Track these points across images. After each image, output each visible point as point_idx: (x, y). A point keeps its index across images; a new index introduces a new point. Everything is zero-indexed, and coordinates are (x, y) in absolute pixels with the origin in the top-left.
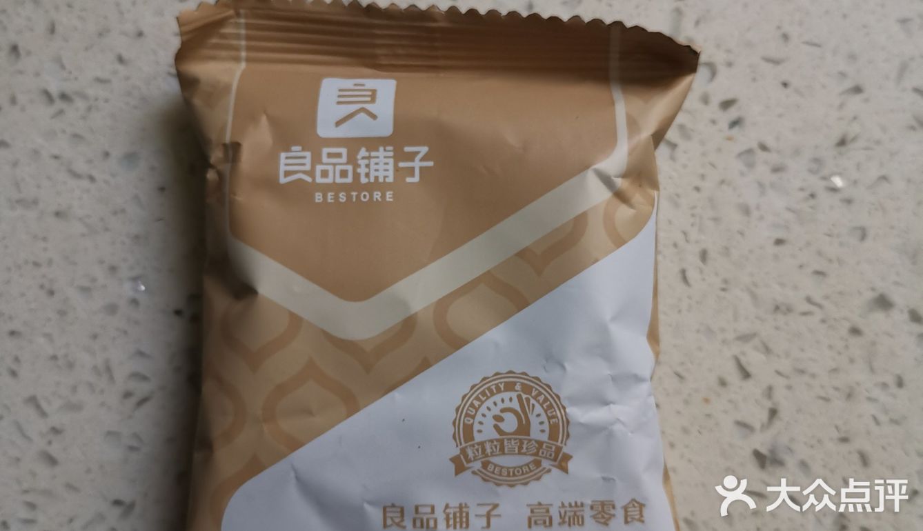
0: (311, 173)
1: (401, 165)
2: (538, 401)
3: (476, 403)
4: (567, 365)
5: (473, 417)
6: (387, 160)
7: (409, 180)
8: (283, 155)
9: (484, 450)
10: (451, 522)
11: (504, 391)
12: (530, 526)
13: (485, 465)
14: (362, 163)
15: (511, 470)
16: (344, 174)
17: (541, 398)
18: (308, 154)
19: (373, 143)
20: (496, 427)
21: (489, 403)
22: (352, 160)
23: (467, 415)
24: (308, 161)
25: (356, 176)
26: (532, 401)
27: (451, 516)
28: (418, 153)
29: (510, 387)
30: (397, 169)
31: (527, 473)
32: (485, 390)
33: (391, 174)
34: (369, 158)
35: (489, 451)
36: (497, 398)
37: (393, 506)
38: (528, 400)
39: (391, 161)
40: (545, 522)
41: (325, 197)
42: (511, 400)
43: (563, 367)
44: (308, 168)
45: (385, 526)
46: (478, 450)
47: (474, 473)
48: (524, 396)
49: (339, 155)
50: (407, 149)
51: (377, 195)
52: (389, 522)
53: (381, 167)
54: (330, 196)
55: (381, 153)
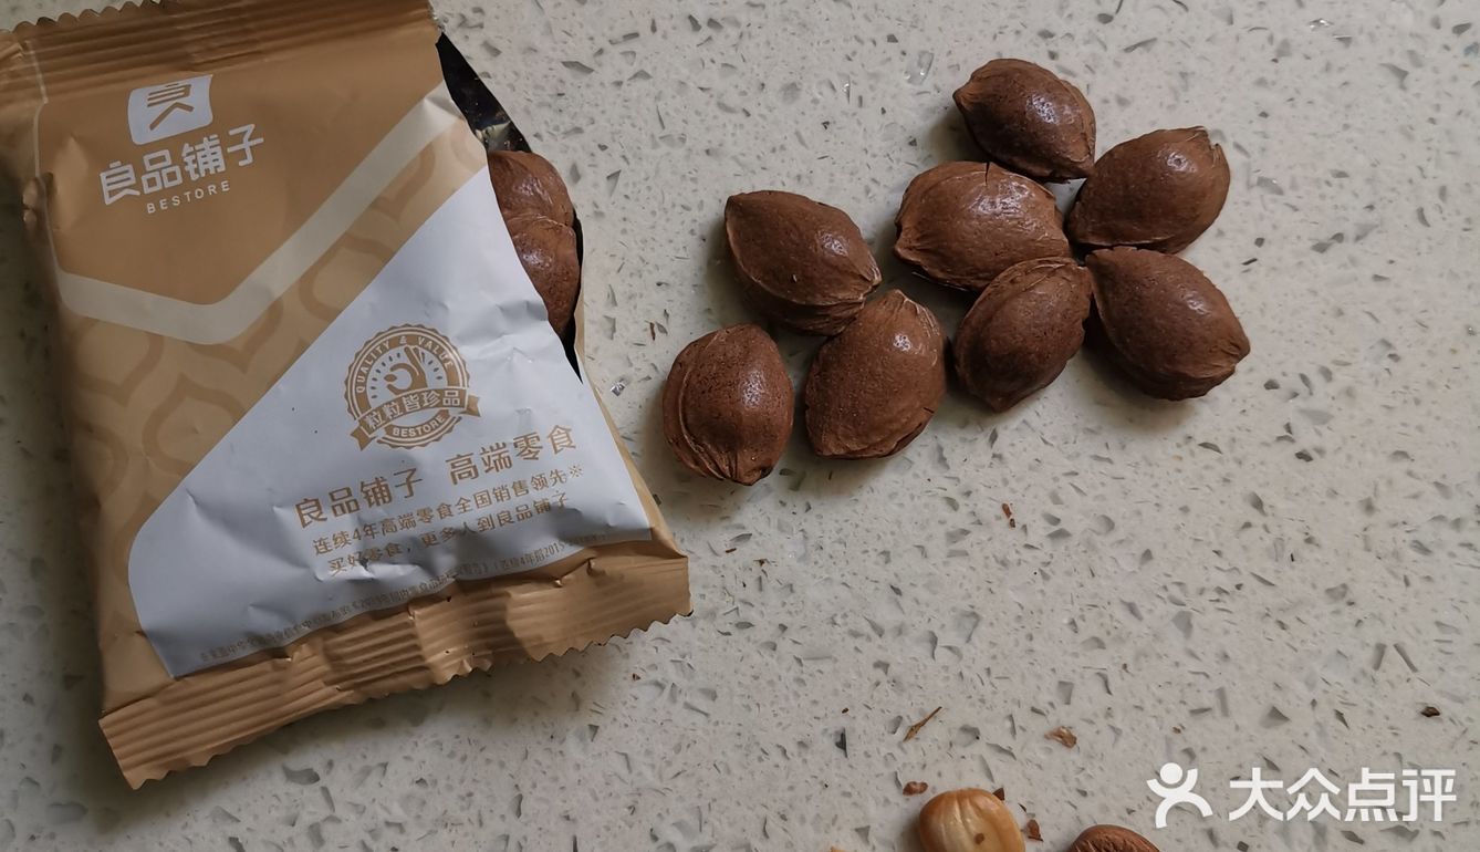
0: (138, 186)
1: (229, 150)
2: (427, 349)
3: (364, 370)
4: (449, 304)
5: (364, 384)
6: (213, 150)
7: (241, 163)
8: (103, 176)
9: (383, 415)
10: (373, 499)
11: (391, 348)
12: (456, 483)
13: (389, 430)
14: (188, 159)
15: (419, 429)
16: (172, 176)
17: (429, 344)
18: (129, 167)
19: (194, 137)
20: (390, 387)
21: (377, 365)
22: (178, 160)
23: (357, 384)
24: (131, 174)
25: (185, 175)
26: (421, 350)
27: (370, 493)
28: (245, 132)
29: (395, 343)
30: (226, 156)
31: (437, 427)
32: (369, 355)
33: (221, 162)
34: (195, 152)
35: (388, 414)
36: (385, 358)
37: (306, 501)
38: (415, 350)
39: (218, 149)
40: (470, 473)
41: (157, 206)
42: (398, 355)
43: (445, 307)
44: (133, 182)
45: (304, 525)
46: (377, 417)
48: (412, 348)
49: (162, 159)
50: (232, 132)
51: (212, 189)
52: (307, 519)
53: (210, 158)
54: (162, 203)
55: (206, 143)
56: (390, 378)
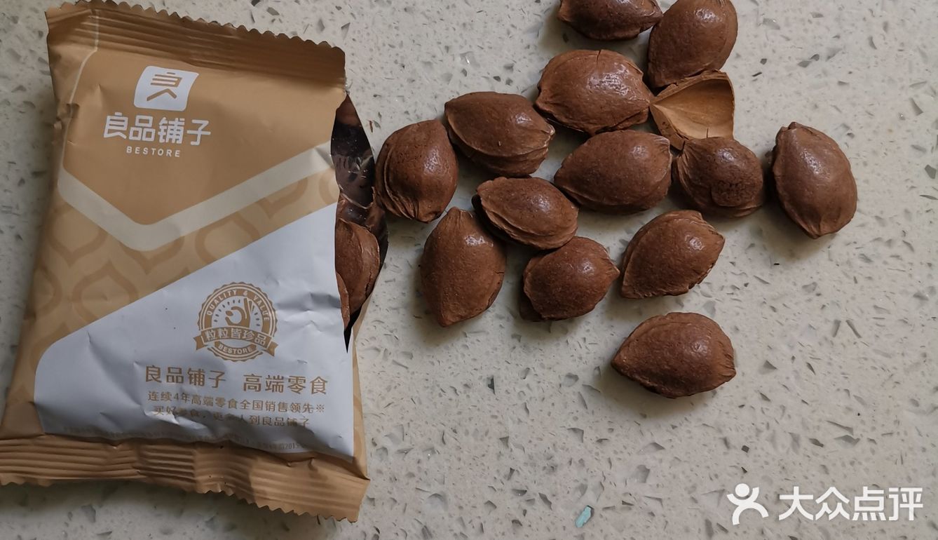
0: (127, 133)
1: (189, 132)
2: (257, 305)
3: (216, 302)
4: (280, 282)
5: (213, 311)
6: (179, 128)
7: (192, 143)
8: (109, 118)
9: (217, 334)
10: (193, 380)
11: (236, 295)
12: (245, 390)
13: (217, 344)
14: (162, 128)
15: (235, 350)
16: (149, 135)
17: (259, 302)
18: (126, 119)
19: (171, 115)
20: (227, 319)
21: (224, 302)
22: (156, 126)
23: (209, 309)
24: (125, 124)
25: (157, 137)
26: (253, 304)
27: (193, 376)
28: (201, 125)
29: (240, 293)
30: (185, 135)
31: (246, 353)
32: (223, 293)
33: (181, 138)
34: (167, 125)
35: (220, 335)
36: (230, 300)
37: (154, 367)
38: (251, 303)
39: (182, 128)
40: (256, 387)
41: (133, 150)
42: (239, 302)
43: (277, 283)
44: (125, 129)
45: (147, 380)
46: (213, 334)
47: (209, 349)
48: (248, 300)
49: (147, 121)
50: (194, 121)
51: (169, 152)
52: (150, 377)
53: (175, 132)
54: (137, 149)
55: (176, 122)
56: (229, 313)
